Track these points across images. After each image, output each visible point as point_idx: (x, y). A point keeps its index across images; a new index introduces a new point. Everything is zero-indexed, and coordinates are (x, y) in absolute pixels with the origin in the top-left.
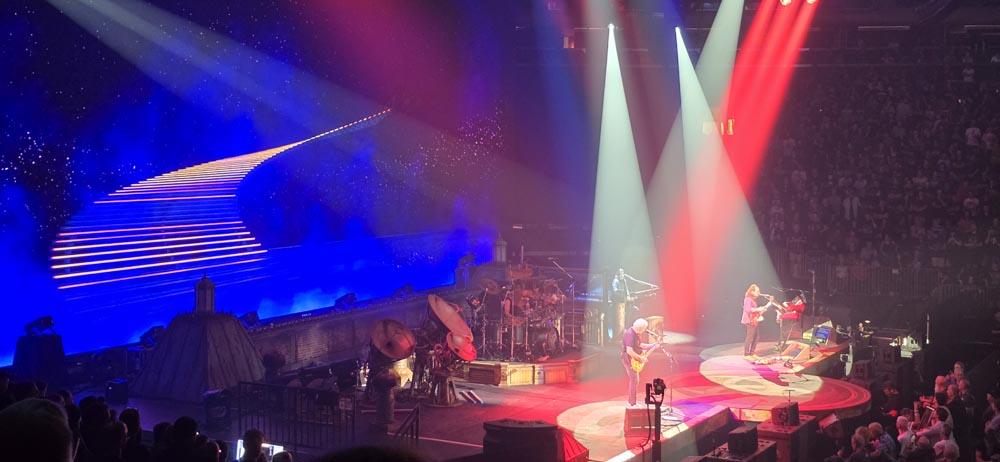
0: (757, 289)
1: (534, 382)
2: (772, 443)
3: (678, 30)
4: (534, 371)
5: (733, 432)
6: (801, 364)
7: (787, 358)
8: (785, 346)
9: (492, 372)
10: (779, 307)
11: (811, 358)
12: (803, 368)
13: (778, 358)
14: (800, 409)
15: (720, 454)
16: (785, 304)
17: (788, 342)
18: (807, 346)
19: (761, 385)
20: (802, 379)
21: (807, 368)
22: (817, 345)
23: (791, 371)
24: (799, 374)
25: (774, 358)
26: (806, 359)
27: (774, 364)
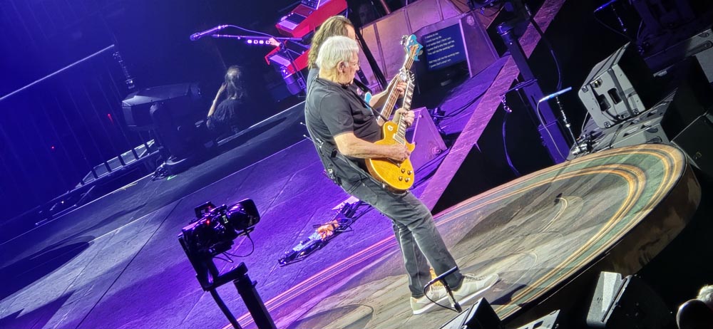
10: (273, 41)
11: (450, 139)
14: (503, 312)
16: (284, 22)
19: (352, 308)
25: (340, 206)
26: (439, 155)
27: (353, 226)
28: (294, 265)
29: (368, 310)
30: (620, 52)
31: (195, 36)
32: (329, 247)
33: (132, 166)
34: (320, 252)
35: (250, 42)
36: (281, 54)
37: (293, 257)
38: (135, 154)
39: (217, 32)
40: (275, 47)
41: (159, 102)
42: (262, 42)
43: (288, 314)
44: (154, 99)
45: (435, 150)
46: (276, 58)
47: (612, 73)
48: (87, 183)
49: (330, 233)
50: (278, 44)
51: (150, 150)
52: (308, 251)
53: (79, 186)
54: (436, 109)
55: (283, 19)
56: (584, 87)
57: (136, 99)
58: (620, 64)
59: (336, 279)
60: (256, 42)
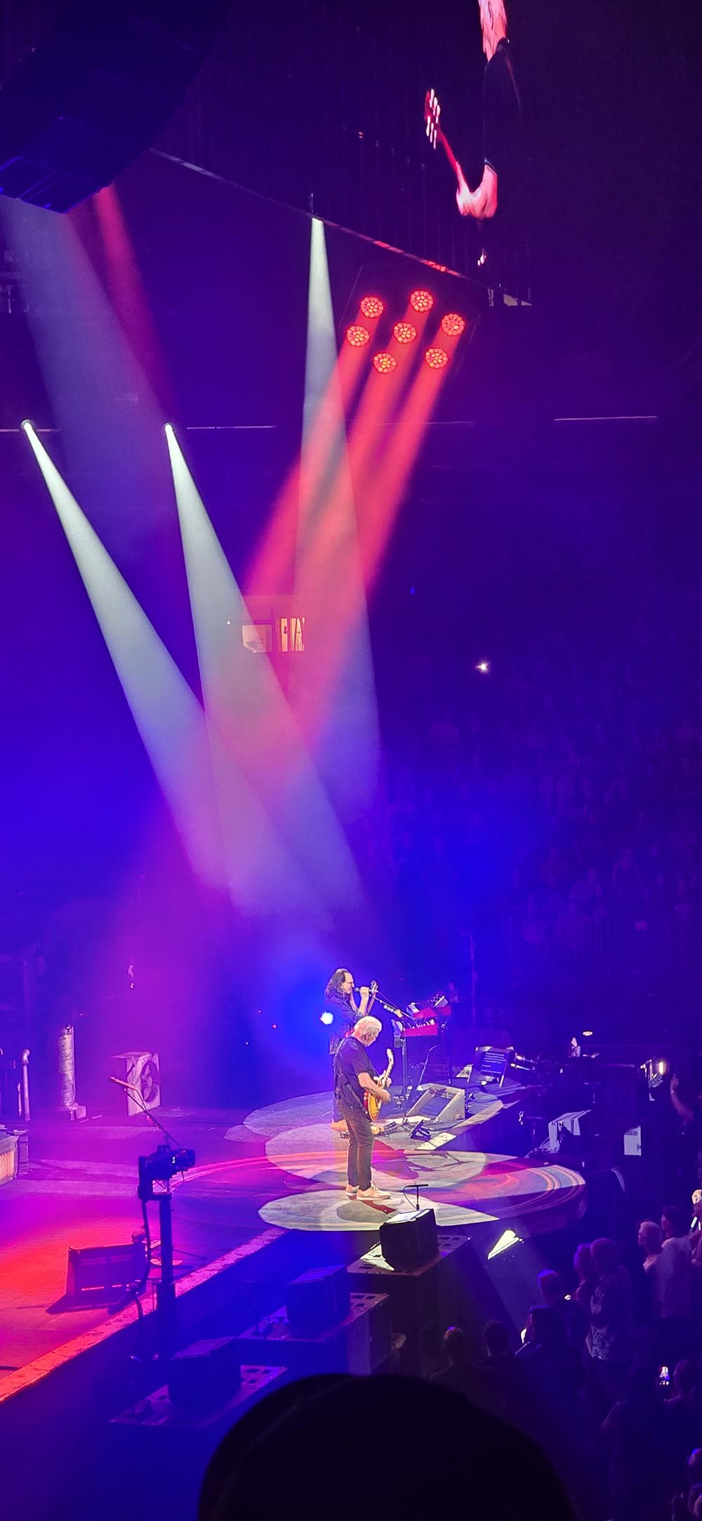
0: (349, 977)
2: (379, 1299)
3: (169, 429)
5: (297, 1281)
6: (449, 1130)
7: (418, 1119)
8: (416, 1095)
10: (398, 1013)
11: (468, 1116)
12: (450, 1137)
13: (399, 1121)
15: (269, 1330)
17: (420, 1088)
18: (461, 1092)
20: (449, 1160)
21: (459, 1137)
22: (483, 1089)
23: (427, 1146)
24: (442, 1150)
25: (391, 1121)
26: (458, 1120)
27: (391, 1136)
30: (583, 1113)
35: (385, 1007)
40: (398, 1017)
42: (392, 1010)
45: (457, 1116)
47: (573, 1122)
54: (471, 1095)
55: (413, 1004)
56: (554, 1122)
58: (579, 1119)
60: (389, 1009)
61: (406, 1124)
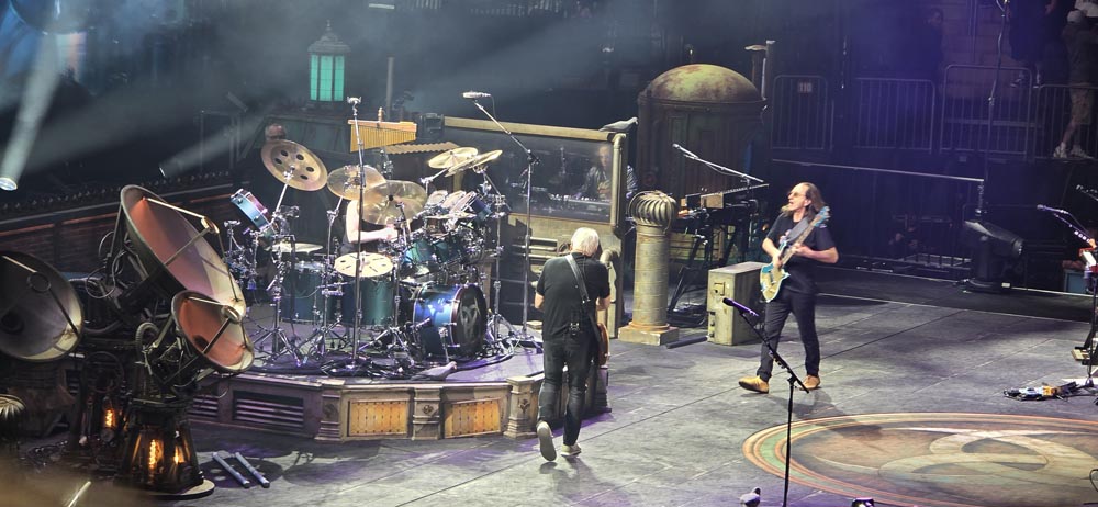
1: (410, 433)
4: (412, 401)
9: (299, 402)
10: (1092, 242)
25: (1070, 381)
27: (1069, 399)
28: (1013, 401)
29: (1043, 462)
31: (1041, 206)
32: (1044, 403)
33: (946, 269)
34: (1036, 403)
35: (1076, 233)
36: (1093, 254)
37: (1015, 394)
38: (952, 262)
39: (1058, 213)
41: (990, 237)
43: (988, 430)
44: (988, 233)
46: (1088, 255)
48: (908, 261)
49: (1050, 394)
50: (1095, 246)
51: (964, 264)
52: (1029, 398)
53: (902, 260)
57: (977, 226)
59: (1035, 427)
60: (1080, 236)
61: (1091, 385)
